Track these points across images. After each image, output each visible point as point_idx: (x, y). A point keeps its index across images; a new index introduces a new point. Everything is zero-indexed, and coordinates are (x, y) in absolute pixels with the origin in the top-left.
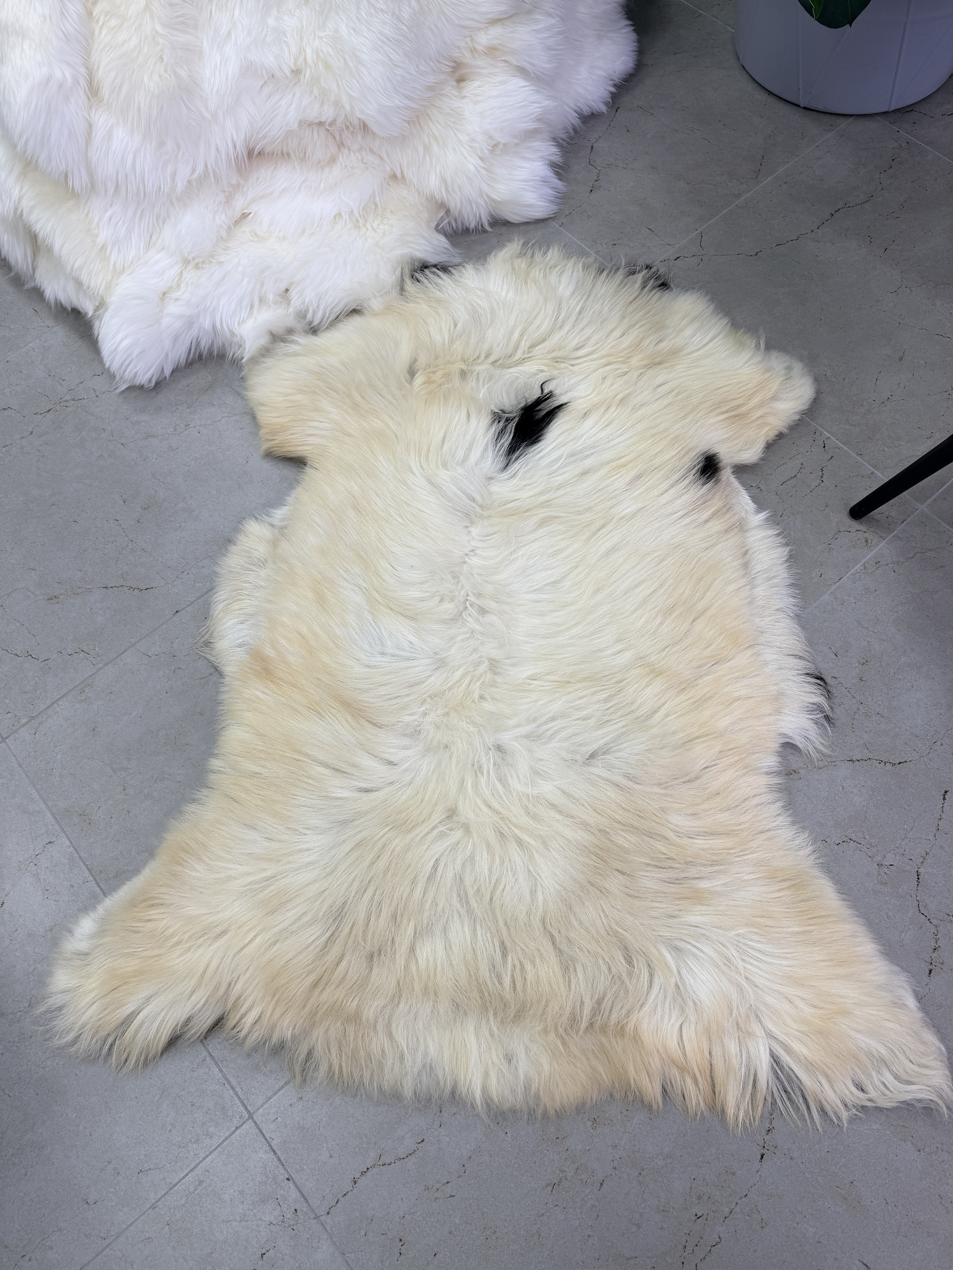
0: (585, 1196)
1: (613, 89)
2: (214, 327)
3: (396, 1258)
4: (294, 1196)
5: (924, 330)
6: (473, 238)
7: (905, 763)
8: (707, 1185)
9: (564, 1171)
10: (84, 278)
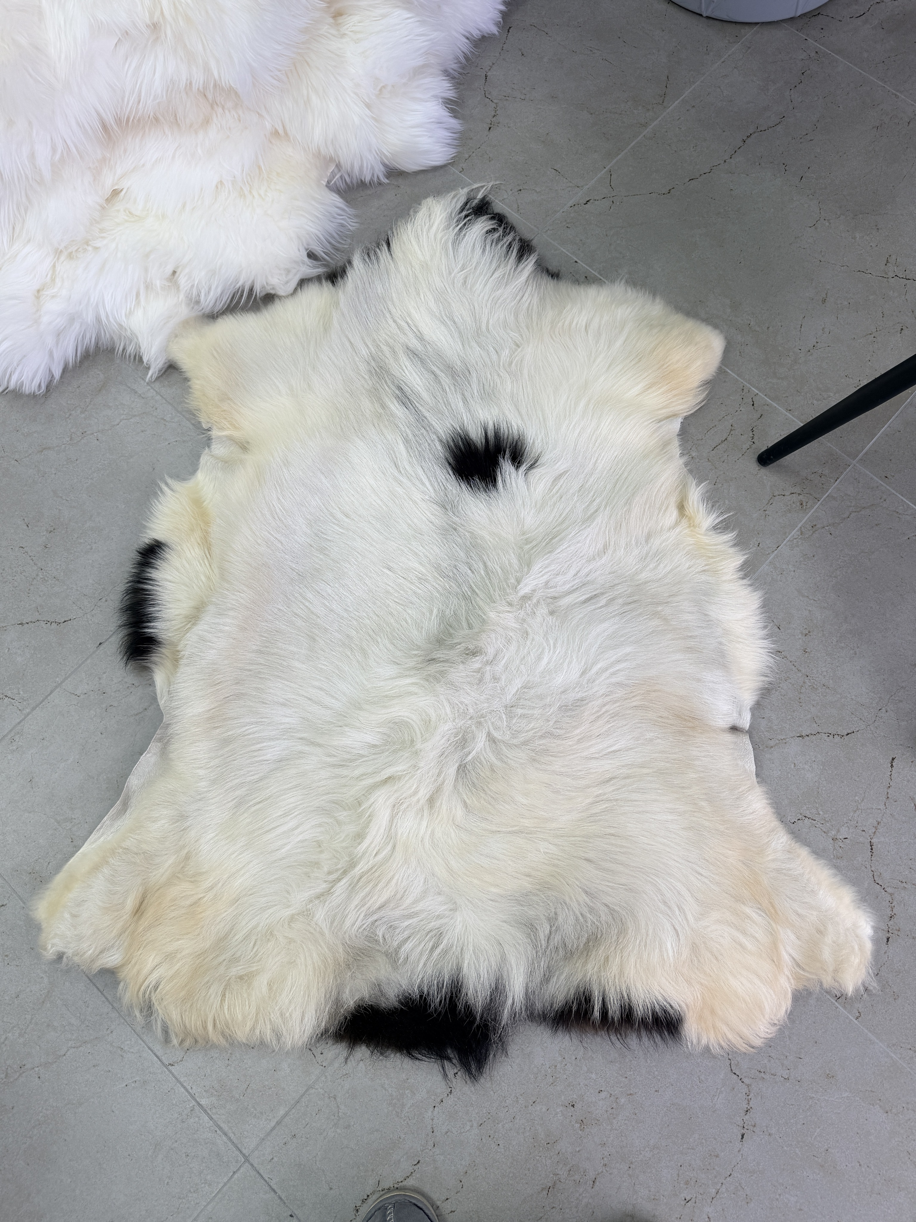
0: (580, 1195)
1: (502, 8)
2: (98, 320)
5: (845, 267)
7: (853, 734)
9: (558, 1174)
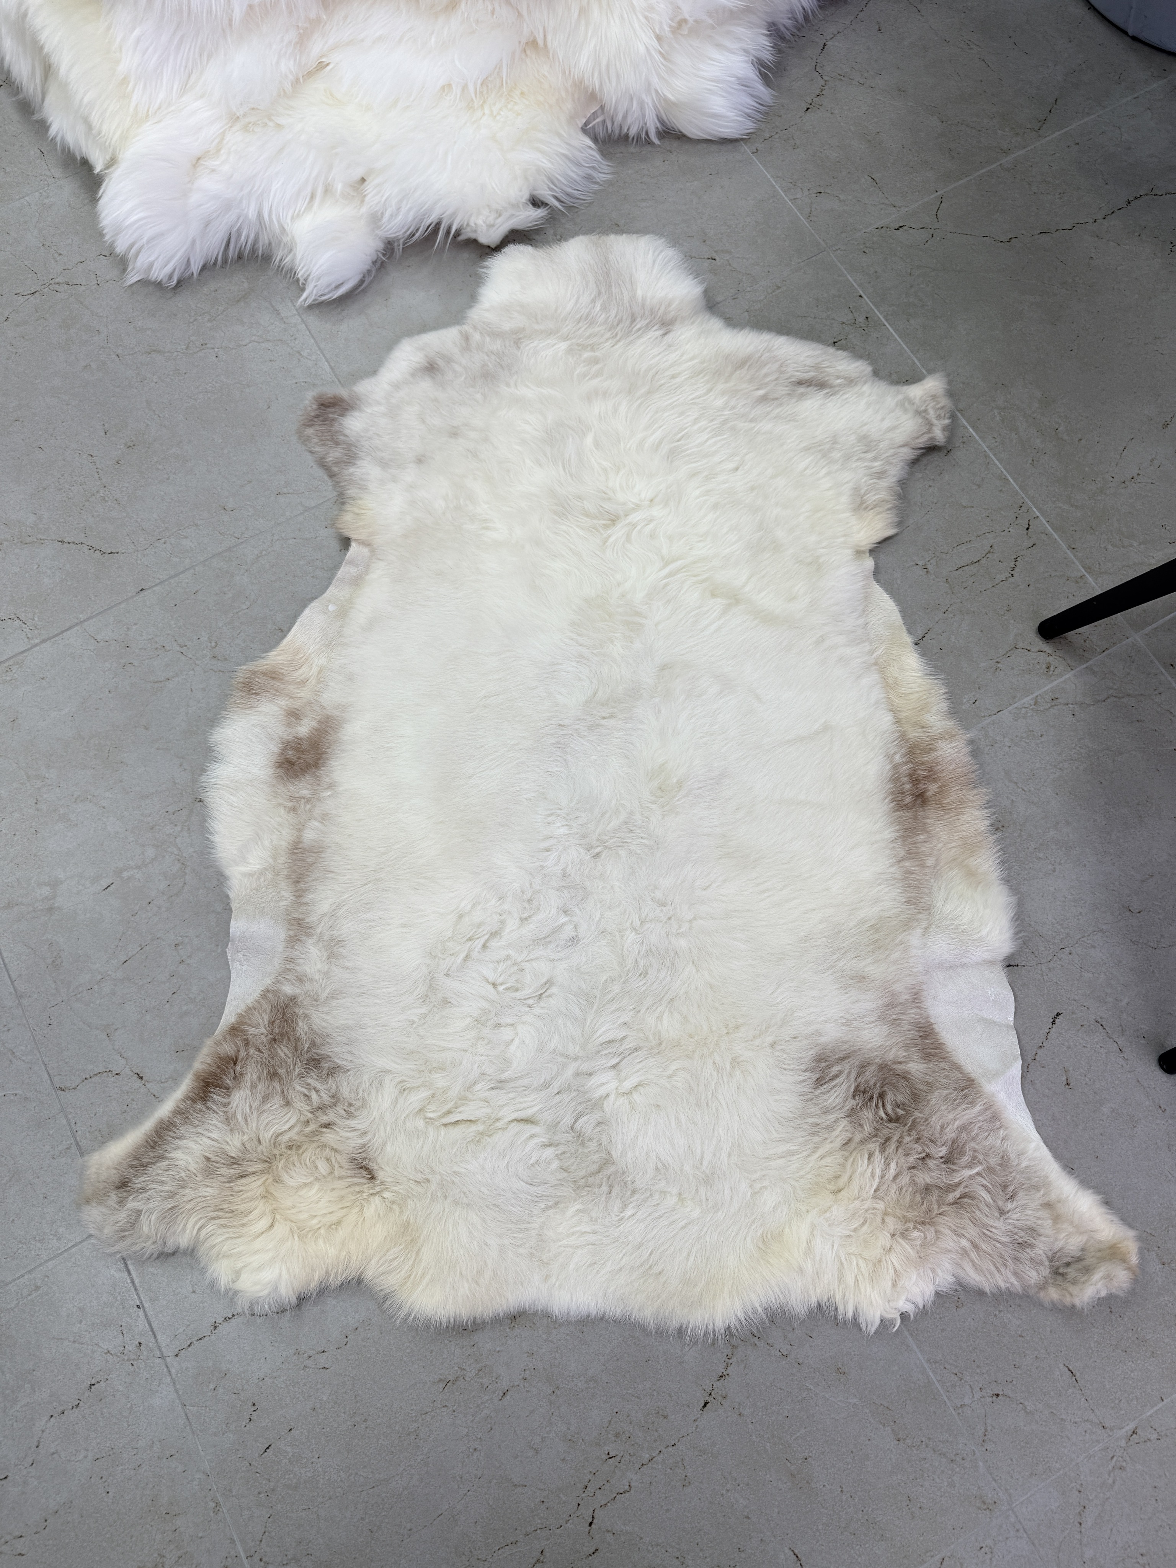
0: (482, 1403)
2: (260, 215)
3: (244, 1423)
4: (141, 1328)
6: (632, 149)
7: (1016, 968)
8: (631, 1423)
9: (464, 1369)
10: (95, 118)
